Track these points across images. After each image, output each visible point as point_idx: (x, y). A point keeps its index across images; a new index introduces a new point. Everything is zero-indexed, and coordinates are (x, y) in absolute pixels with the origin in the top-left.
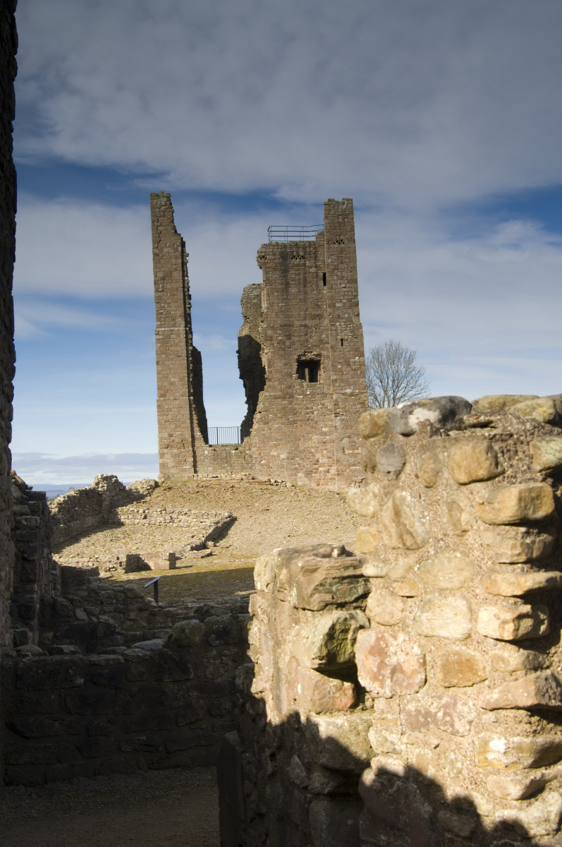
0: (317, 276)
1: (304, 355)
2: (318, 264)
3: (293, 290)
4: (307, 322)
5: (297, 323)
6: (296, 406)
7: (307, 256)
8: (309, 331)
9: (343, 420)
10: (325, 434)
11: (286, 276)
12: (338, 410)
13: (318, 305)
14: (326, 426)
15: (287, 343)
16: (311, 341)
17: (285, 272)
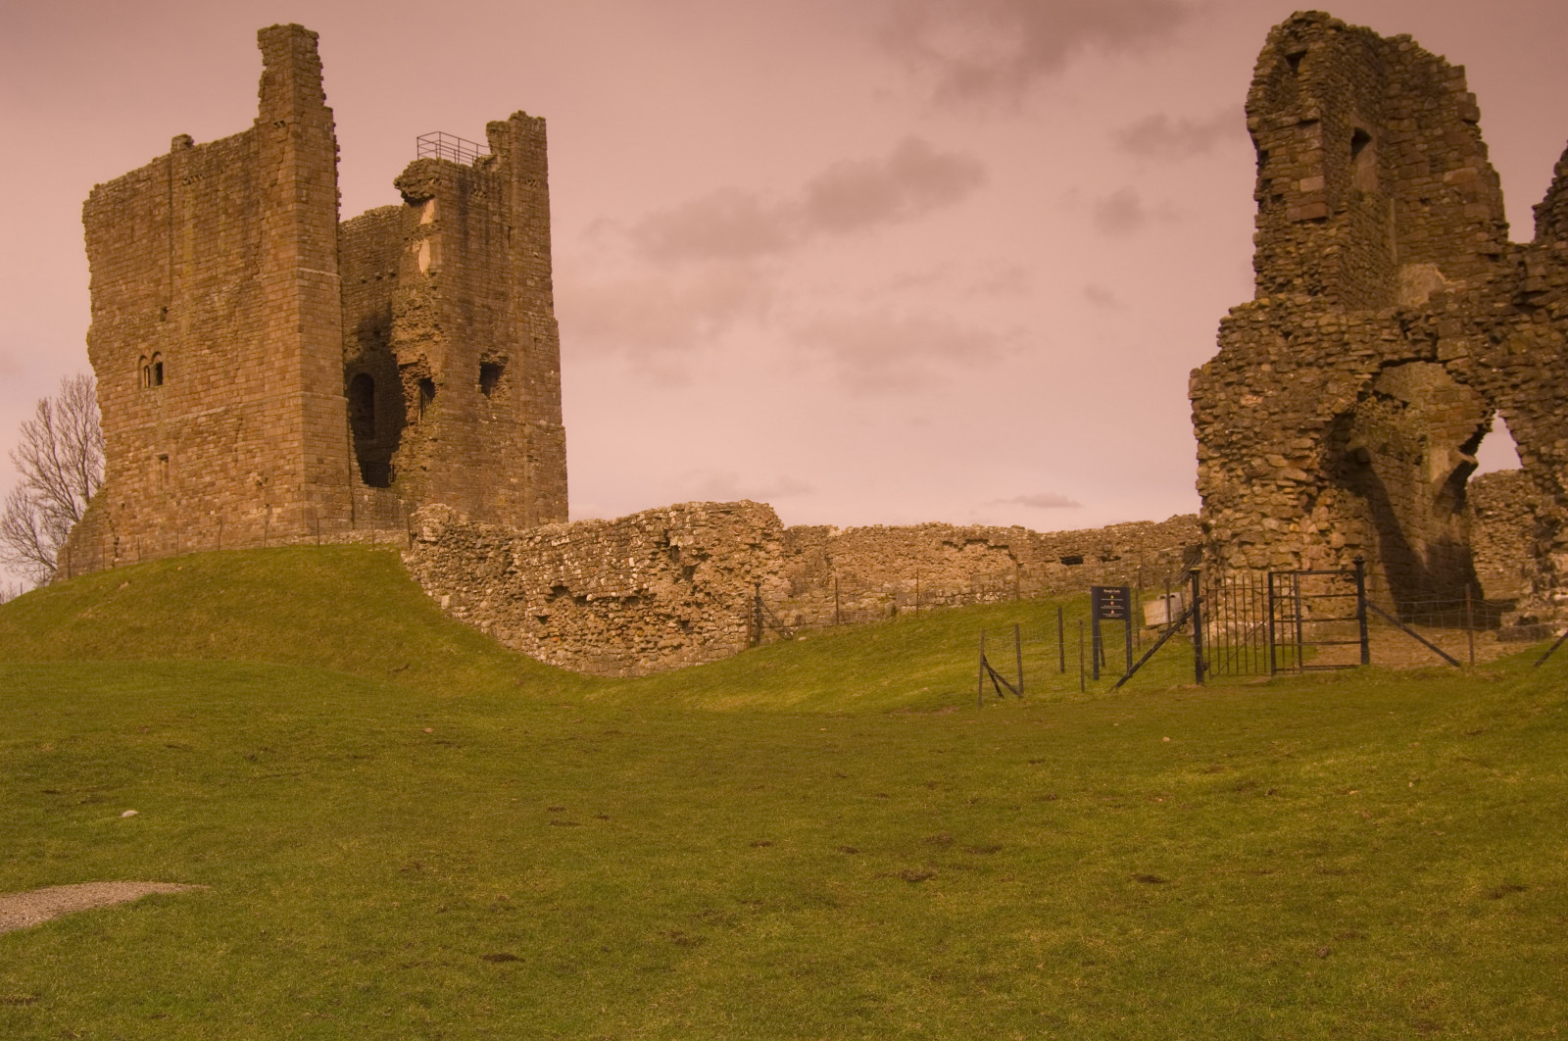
0: (502, 231)
1: (488, 356)
2: (504, 210)
3: (474, 246)
4: (489, 302)
5: (478, 301)
6: (480, 437)
7: (491, 195)
8: (494, 317)
9: (537, 468)
10: (512, 487)
11: (465, 220)
12: (533, 451)
13: (502, 278)
14: (515, 476)
15: (468, 332)
16: (496, 333)
17: (464, 212)
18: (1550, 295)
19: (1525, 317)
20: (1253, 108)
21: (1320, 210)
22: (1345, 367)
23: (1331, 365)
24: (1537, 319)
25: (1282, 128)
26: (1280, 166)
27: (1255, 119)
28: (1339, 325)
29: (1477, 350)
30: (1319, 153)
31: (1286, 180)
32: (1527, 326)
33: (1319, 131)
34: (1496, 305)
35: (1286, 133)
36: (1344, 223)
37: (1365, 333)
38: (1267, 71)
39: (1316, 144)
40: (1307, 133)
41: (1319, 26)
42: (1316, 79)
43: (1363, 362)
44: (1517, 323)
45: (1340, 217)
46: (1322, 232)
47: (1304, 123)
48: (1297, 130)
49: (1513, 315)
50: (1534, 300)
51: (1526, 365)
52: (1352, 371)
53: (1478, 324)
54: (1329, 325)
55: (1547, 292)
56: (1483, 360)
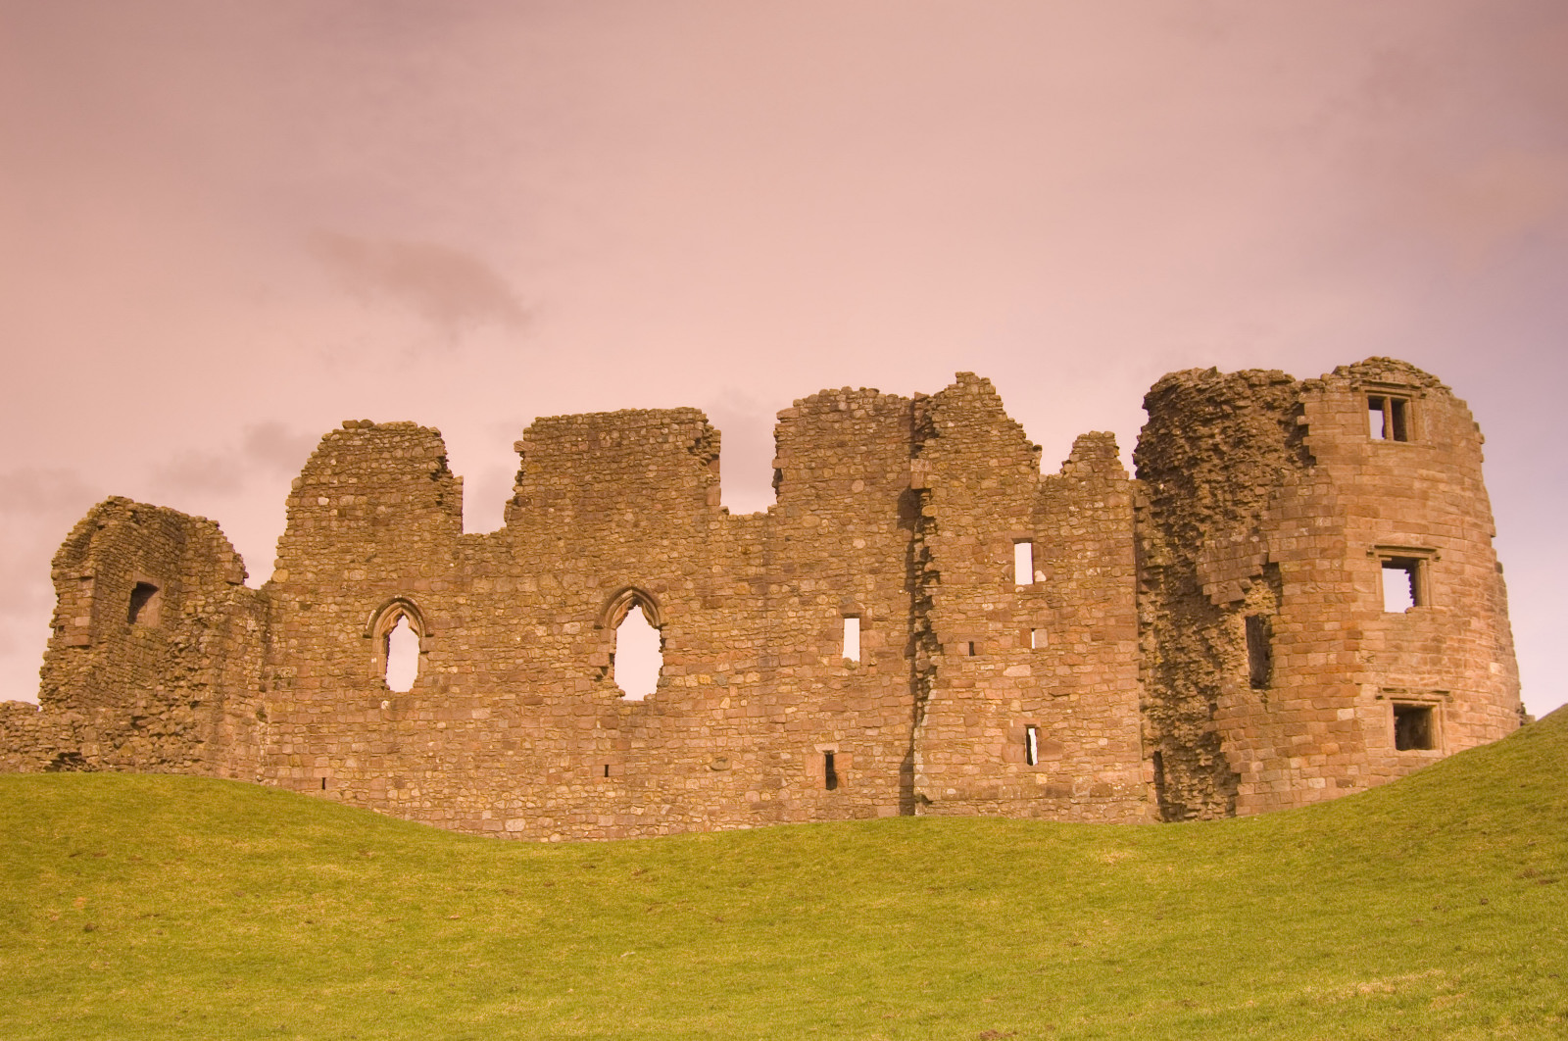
18: (148, 719)
19: (136, 733)
20: (57, 562)
21: (85, 640)
22: (34, 755)
23: (27, 752)
24: (143, 735)
25: (70, 579)
26: (66, 606)
27: (57, 571)
28: (37, 725)
29: (106, 751)
30: (90, 600)
31: (68, 616)
32: (137, 738)
33: (92, 585)
34: (121, 723)
35: (73, 583)
36: (103, 650)
37: (50, 732)
38: (75, 537)
39: (89, 594)
40: (85, 585)
41: (121, 508)
42: (101, 548)
43: (47, 753)
44: (130, 736)
45: (102, 646)
46: (85, 655)
47: (84, 579)
48: (79, 582)
49: (129, 730)
50: (138, 722)
51: (129, 764)
52: (38, 758)
53: (108, 735)
54: (30, 725)
55: (146, 718)
56: (105, 759)
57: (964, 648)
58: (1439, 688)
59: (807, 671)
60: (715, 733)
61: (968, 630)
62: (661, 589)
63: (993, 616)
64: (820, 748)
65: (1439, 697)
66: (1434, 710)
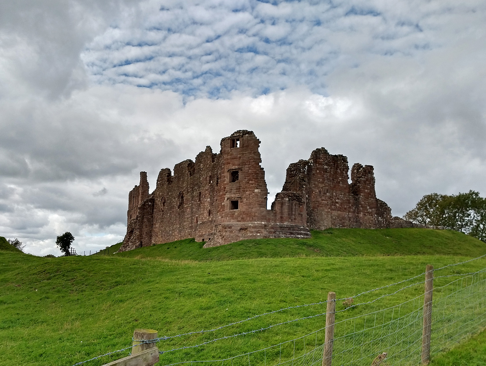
57: (204, 196)
58: (239, 197)
59: (196, 203)
60: (188, 214)
61: (204, 193)
62: (184, 191)
63: (206, 190)
64: (196, 216)
65: (239, 198)
66: (239, 201)
